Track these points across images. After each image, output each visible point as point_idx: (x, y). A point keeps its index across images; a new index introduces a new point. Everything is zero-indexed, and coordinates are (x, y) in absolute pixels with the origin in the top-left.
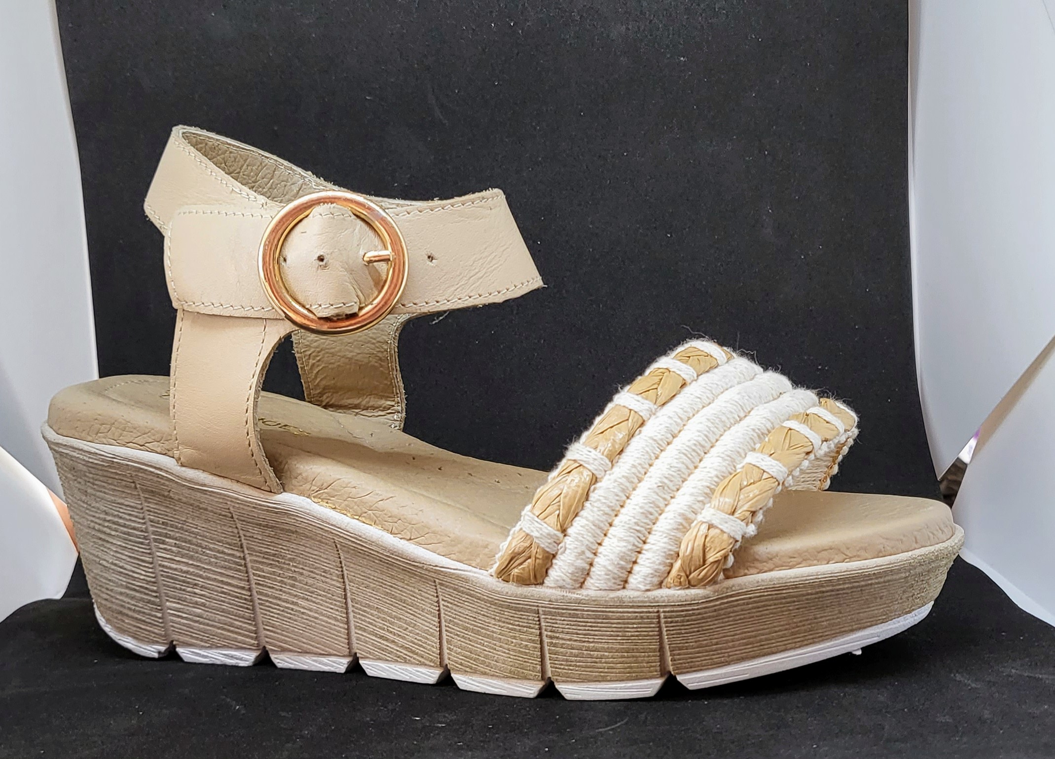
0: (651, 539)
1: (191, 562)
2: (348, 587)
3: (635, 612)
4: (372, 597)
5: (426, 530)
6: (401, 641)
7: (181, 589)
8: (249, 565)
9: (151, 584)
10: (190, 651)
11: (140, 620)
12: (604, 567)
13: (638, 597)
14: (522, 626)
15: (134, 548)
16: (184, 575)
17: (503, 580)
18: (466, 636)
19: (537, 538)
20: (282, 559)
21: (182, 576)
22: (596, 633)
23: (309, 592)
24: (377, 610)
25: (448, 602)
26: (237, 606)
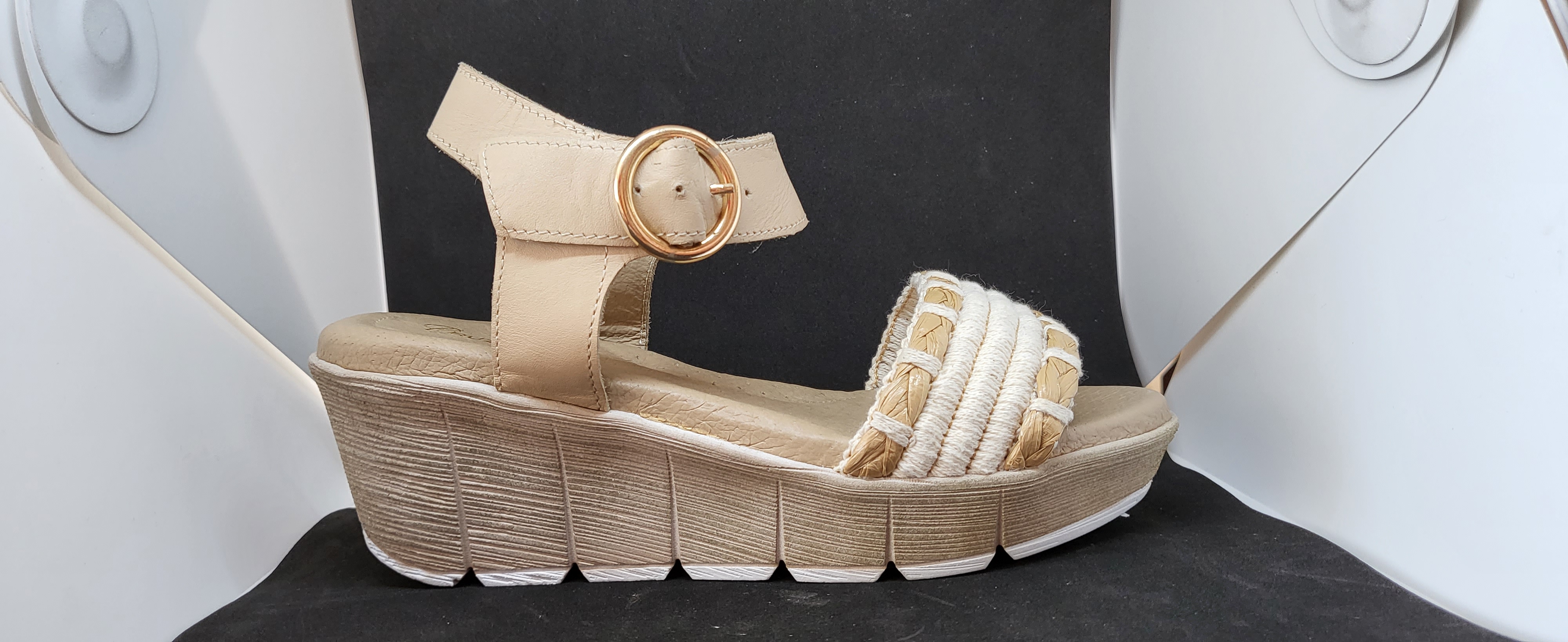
0: (991, 428)
1: (499, 487)
2: (675, 497)
3: (980, 494)
4: (702, 504)
5: (767, 435)
6: (732, 543)
7: (486, 515)
8: (567, 484)
9: (451, 512)
10: (491, 576)
11: (435, 550)
12: (952, 455)
13: (983, 480)
14: (870, 517)
15: (434, 478)
16: (491, 501)
17: (852, 475)
18: (807, 531)
19: (890, 434)
20: (604, 475)
21: (489, 502)
22: (942, 516)
23: (631, 505)
24: (706, 516)
25: (790, 501)
26: (548, 526)
